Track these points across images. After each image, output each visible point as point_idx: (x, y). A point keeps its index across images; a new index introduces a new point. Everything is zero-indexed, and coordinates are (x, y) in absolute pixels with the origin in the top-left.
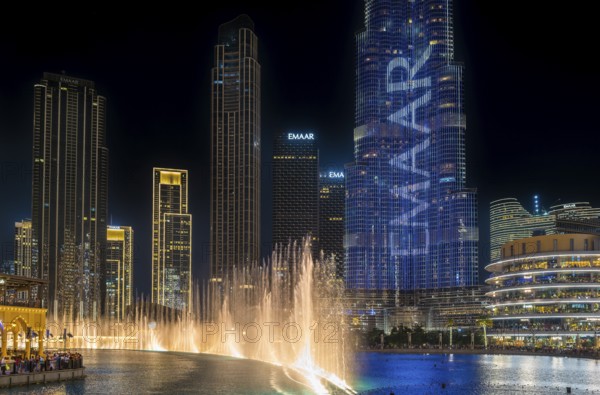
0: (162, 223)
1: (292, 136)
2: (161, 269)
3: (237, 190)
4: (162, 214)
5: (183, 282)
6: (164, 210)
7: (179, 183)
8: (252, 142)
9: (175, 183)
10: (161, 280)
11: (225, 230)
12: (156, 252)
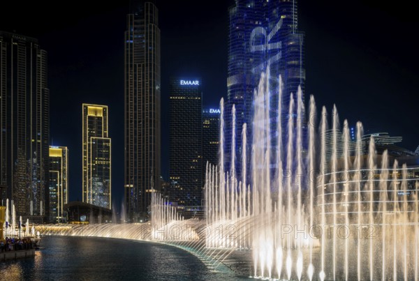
0: (89, 145)
1: (183, 82)
2: (89, 178)
3: (144, 121)
4: (89, 138)
5: (105, 187)
6: (91, 135)
7: (102, 116)
8: (154, 86)
9: (98, 115)
10: (89, 186)
11: (135, 150)
12: (85, 165)
